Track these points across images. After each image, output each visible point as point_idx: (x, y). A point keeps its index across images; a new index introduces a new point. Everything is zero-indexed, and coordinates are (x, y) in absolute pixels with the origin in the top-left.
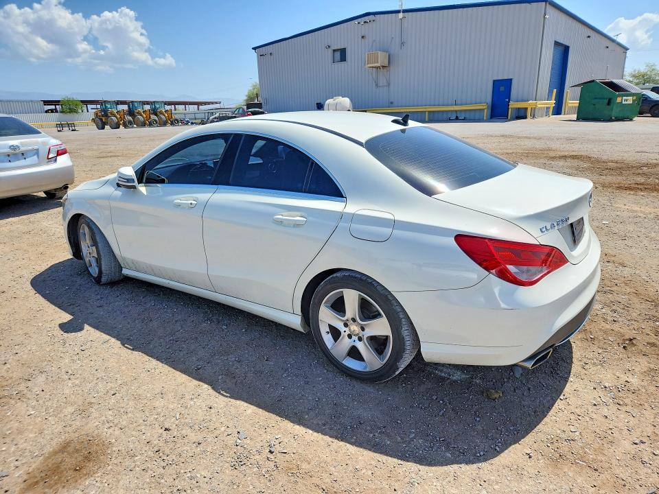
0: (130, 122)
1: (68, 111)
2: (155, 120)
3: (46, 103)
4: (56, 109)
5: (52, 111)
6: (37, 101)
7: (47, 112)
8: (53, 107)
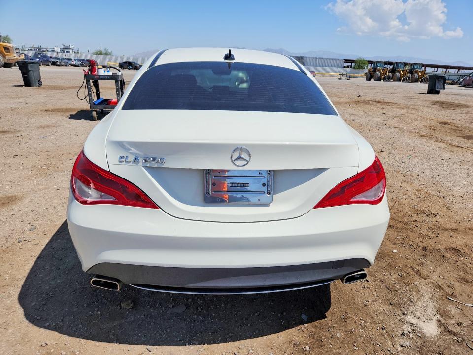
0: (389, 77)
1: (357, 67)
2: (409, 78)
3: (347, 61)
4: (351, 66)
5: (348, 66)
6: (341, 60)
7: (344, 67)
8: (350, 64)
